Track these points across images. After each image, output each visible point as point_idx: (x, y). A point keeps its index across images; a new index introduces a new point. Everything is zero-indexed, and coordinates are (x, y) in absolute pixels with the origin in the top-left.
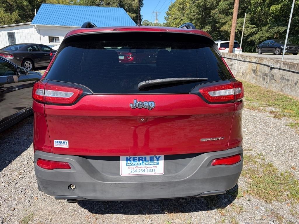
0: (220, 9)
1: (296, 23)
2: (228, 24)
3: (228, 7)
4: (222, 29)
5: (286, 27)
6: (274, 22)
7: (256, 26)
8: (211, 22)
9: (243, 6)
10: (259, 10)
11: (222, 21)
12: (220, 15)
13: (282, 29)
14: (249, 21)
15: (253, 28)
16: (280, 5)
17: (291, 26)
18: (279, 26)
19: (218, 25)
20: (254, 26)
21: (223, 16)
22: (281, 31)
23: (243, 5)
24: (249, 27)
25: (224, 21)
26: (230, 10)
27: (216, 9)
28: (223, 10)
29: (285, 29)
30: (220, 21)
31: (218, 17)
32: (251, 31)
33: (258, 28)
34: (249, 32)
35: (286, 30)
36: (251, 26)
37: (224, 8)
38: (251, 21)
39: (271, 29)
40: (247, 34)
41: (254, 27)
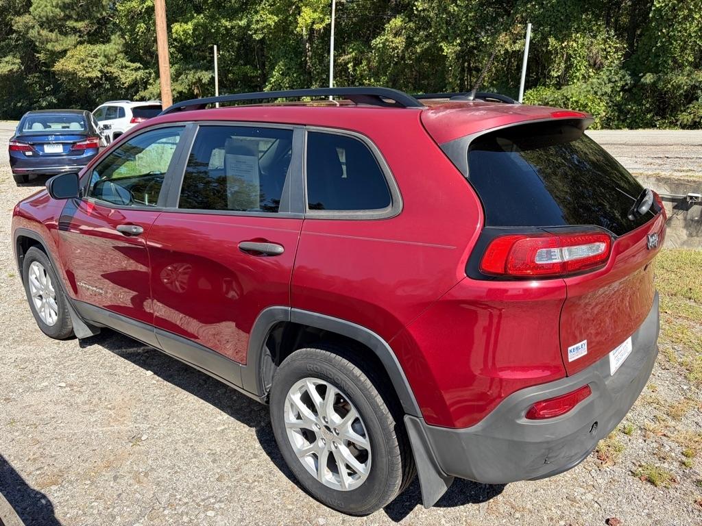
0: (40, 17)
1: (227, 66)
2: (73, 56)
3: (62, 14)
4: (58, 66)
5: (211, 72)
6: (182, 59)
7: (142, 66)
8: (16, 46)
9: (99, 15)
10: (141, 30)
11: (53, 46)
12: (44, 33)
13: (205, 76)
14: (122, 52)
15: (137, 69)
16: (190, 23)
17: (219, 70)
18: (196, 68)
19: (42, 55)
20: (138, 65)
21: (53, 36)
22: (205, 80)
23: (97, 12)
24: (126, 67)
25: (58, 48)
26: (67, 23)
27: (27, 16)
28: (47, 19)
29: (210, 76)
30: (49, 46)
31: (40, 37)
32: (134, 77)
33: (147, 71)
34: (130, 79)
35: (213, 78)
36: (129, 64)
37: (51, 14)
38: (126, 53)
39: (181, 74)
40: (127, 84)
41: (139, 68)
